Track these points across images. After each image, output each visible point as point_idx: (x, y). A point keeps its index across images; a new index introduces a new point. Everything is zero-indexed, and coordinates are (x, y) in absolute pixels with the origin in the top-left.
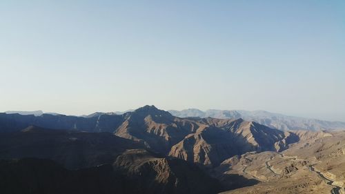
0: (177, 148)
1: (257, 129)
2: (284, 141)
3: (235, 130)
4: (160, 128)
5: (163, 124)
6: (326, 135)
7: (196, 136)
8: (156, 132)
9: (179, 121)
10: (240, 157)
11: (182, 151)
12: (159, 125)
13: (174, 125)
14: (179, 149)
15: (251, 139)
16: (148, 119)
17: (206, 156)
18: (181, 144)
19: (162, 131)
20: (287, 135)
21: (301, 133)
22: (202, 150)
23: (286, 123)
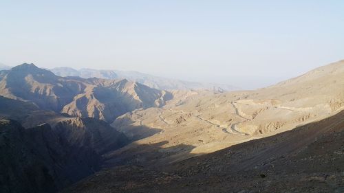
0: (69, 108)
1: (140, 88)
2: (162, 98)
3: (120, 89)
4: (46, 88)
5: (47, 84)
6: (194, 93)
7: (88, 97)
8: (41, 92)
9: (63, 80)
10: (132, 114)
11: (75, 110)
12: (44, 85)
13: (60, 85)
14: (72, 109)
15: (136, 97)
16: (29, 78)
17: (100, 114)
18: (73, 105)
19: (48, 91)
20: (164, 93)
21: (174, 92)
22: (96, 109)
23: (156, 82)
